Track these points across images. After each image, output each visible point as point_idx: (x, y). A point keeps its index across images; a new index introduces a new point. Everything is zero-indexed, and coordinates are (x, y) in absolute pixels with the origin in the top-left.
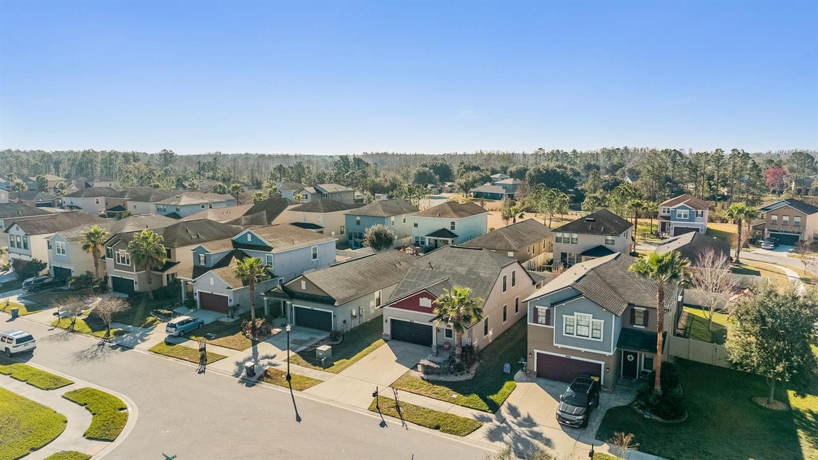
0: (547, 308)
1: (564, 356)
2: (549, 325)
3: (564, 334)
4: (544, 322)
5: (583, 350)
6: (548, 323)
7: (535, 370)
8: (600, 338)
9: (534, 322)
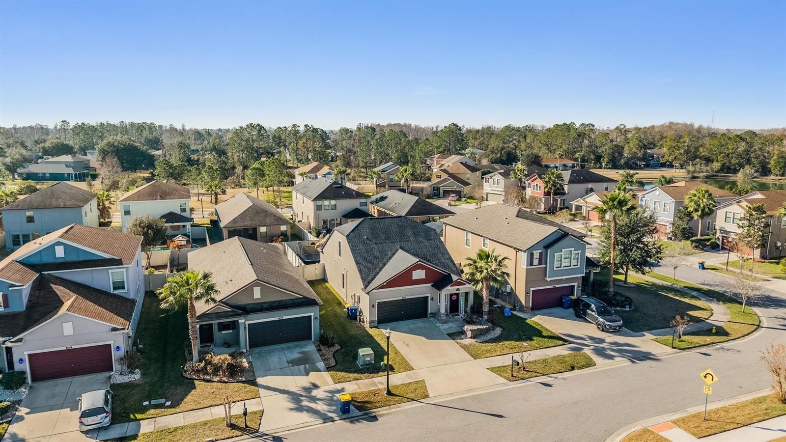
0: (540, 251)
1: (552, 287)
2: (541, 265)
3: (555, 269)
4: (537, 263)
5: (564, 278)
6: (540, 263)
7: (531, 306)
8: (577, 265)
9: (531, 266)
